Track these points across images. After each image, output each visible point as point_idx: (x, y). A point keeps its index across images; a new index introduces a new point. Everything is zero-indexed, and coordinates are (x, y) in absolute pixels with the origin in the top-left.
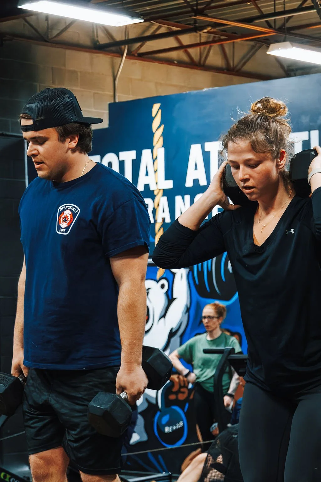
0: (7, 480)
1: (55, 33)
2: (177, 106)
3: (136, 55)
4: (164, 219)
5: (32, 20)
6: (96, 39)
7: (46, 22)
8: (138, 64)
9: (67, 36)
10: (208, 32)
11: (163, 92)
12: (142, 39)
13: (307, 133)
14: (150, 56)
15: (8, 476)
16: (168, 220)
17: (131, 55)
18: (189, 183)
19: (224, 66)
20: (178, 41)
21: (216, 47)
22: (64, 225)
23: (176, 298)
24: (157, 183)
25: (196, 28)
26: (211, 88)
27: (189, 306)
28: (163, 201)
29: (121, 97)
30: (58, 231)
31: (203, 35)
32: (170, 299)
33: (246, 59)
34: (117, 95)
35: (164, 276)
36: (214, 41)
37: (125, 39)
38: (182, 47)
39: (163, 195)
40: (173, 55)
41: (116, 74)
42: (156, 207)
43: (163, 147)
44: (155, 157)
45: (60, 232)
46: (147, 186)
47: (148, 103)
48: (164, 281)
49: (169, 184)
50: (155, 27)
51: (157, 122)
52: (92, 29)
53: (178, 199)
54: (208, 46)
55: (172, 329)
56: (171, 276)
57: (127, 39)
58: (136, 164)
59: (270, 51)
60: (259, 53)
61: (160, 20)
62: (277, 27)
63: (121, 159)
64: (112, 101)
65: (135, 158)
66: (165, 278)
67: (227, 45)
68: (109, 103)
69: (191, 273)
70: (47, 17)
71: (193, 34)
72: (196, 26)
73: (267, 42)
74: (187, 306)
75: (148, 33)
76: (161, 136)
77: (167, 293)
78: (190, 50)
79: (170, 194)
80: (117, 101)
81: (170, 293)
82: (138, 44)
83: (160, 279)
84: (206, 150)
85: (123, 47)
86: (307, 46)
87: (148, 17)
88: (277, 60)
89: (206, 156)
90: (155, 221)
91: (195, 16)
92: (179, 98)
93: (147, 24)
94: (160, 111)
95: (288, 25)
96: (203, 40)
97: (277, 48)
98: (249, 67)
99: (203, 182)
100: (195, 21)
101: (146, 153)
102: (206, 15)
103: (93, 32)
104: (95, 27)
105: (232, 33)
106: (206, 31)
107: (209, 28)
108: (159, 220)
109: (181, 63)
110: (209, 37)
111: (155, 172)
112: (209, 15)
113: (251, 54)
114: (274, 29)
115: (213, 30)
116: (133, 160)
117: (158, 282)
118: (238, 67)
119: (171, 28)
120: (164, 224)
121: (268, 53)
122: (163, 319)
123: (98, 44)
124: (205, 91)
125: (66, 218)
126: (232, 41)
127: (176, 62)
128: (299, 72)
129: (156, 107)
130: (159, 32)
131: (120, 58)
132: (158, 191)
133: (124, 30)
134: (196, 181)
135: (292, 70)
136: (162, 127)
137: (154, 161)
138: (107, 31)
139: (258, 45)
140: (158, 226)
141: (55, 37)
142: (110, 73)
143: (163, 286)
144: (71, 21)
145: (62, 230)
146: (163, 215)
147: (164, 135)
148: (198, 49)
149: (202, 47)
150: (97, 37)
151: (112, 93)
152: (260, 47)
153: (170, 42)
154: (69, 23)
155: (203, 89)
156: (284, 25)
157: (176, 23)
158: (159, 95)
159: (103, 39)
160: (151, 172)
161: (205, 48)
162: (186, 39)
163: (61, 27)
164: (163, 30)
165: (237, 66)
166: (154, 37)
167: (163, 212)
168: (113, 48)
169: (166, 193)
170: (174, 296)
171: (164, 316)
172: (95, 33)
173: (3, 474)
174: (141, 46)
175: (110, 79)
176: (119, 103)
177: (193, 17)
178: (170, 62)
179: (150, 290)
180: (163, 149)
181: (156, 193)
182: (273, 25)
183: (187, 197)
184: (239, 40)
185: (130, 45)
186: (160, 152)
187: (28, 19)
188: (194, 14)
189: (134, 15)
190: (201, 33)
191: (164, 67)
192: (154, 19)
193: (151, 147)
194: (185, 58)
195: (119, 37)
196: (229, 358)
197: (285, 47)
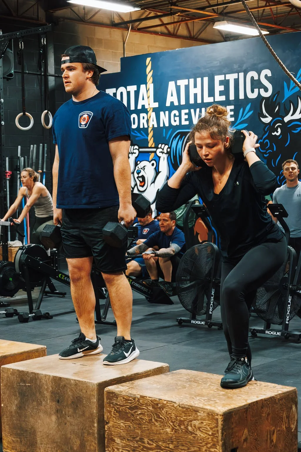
0: (63, 278)
1: (89, 17)
2: (161, 59)
3: (137, 29)
4: (153, 125)
5: (75, 9)
6: (113, 20)
7: (84, 10)
8: (138, 35)
9: (96, 18)
10: (179, 16)
11: (152, 51)
12: (140, 20)
13: (237, 74)
14: (145, 30)
15: (63, 276)
16: (156, 126)
17: (133, 29)
18: (168, 104)
19: (188, 35)
20: (161, 21)
21: (183, 24)
22: (83, 123)
23: (160, 172)
24: (149, 104)
25: (171, 13)
26: (180, 49)
27: (168, 176)
28: (153, 115)
29: (128, 54)
30: (80, 126)
31: (176, 17)
32: (157, 172)
33: (200, 31)
34: (125, 53)
35: (154, 159)
36: (182, 21)
37: (130, 20)
38: (163, 24)
39: (153, 112)
40: (158, 29)
41: (125, 40)
42: (148, 118)
43: (152, 83)
44: (148, 90)
45: (82, 127)
46: (143, 106)
47: (144, 57)
48: (153, 162)
49: (156, 105)
50: (147, 13)
51: (149, 69)
52: (110, 14)
53: (162, 113)
54: (178, 24)
55: (159, 189)
56: (158, 158)
57: (131, 20)
58: (137, 93)
59: (215, 26)
60: (208, 28)
61: (150, 9)
62: (219, 13)
63: (128, 90)
64: (123, 57)
65: (136, 89)
66: (154, 160)
67: (190, 23)
68: (121, 57)
69: (169, 157)
70: (84, 8)
71: (170, 17)
72: (171, 12)
73: (213, 21)
74: (167, 176)
75: (144, 17)
76: (151, 76)
77: (155, 168)
78: (168, 26)
79: (157, 111)
80: (125, 56)
81: (157, 168)
82: (138, 23)
83: (151, 161)
84: (178, 84)
85: (129, 25)
86: (235, 23)
87: (144, 7)
88: (219, 32)
89: (178, 88)
90: (148, 126)
91: (171, 6)
92: (162, 54)
93: (143, 11)
94: (151, 62)
95: (225, 11)
96: (176, 20)
97: (219, 25)
98: (203, 36)
99: (176, 103)
100: (171, 9)
101: (143, 87)
102: (177, 6)
103: (111, 16)
104: (112, 12)
105: (193, 16)
106: (177, 15)
107: (179, 13)
108: (151, 126)
109: (163, 34)
110: (179, 19)
111: (148, 98)
112: (179, 5)
113: (204, 28)
114: (217, 13)
115: (181, 14)
116: (135, 91)
117: (150, 162)
118: (196, 37)
119: (157, 14)
120: (153, 128)
121: (214, 27)
122: (153, 184)
123: (114, 23)
124: (177, 50)
125: (84, 119)
126: (193, 21)
127: (160, 33)
128: (233, 38)
129: (148, 59)
130: (150, 16)
131: (128, 31)
132: (150, 109)
133: (129, 15)
134: (172, 103)
135: (228, 37)
136: (152, 71)
137: (147, 91)
138: (119, 16)
139: (208, 23)
140: (150, 129)
141: (89, 19)
142: (121, 40)
143: (153, 165)
144: (98, 10)
145: (83, 126)
146: (153, 123)
147: (153, 76)
148: (172, 26)
149: (175, 24)
150: (114, 19)
151: (123, 52)
152: (209, 24)
153: (157, 22)
154: (97, 11)
155: (176, 49)
156: (223, 11)
157: (160, 11)
158: (150, 53)
159: (117, 21)
160: (146, 97)
161: (176, 25)
162: (166, 20)
163: (93, 13)
164: (152, 15)
165: (195, 35)
166: (147, 19)
167: (153, 121)
168: (123, 26)
169: (154, 110)
170: (160, 171)
171: (154, 182)
172: (113, 17)
173: (60, 275)
174: (139, 24)
175: (122, 43)
176: (126, 57)
177: (169, 7)
178: (156, 33)
179: (145, 167)
180: (153, 84)
181: (148, 110)
182: (216, 11)
183: (167, 112)
184: (197, 20)
185: (133, 24)
186: (151, 86)
187: (73, 8)
188: (170, 5)
189: (135, 6)
190: (174, 16)
191: (153, 36)
192: (147, 8)
193: (146, 83)
194: (166, 31)
195: (126, 19)
196: (192, 206)
197: (224, 24)
